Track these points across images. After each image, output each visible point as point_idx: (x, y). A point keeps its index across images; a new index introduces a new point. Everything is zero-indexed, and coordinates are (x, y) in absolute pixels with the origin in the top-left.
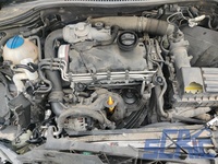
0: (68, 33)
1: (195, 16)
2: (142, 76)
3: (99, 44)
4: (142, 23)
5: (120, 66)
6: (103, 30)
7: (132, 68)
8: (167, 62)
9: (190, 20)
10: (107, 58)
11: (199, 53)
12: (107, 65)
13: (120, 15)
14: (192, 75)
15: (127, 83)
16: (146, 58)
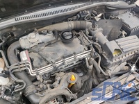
0: (24, 42)
2: (84, 55)
3: (49, 44)
5: (68, 53)
7: (77, 52)
9: (95, 18)
10: (58, 51)
12: (60, 55)
15: (75, 63)
16: (81, 44)
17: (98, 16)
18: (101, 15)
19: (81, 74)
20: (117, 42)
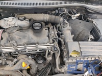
1: (75, 14)
2: (46, 47)
3: (21, 29)
4: (46, 17)
6: (24, 21)
7: (40, 43)
8: (60, 39)
9: (72, 16)
11: (78, 33)
12: (25, 41)
13: (36, 13)
14: (73, 46)
15: (38, 51)
16: (48, 36)
17: (76, 15)
18: (79, 15)
19: (41, 62)
20: (79, 44)
